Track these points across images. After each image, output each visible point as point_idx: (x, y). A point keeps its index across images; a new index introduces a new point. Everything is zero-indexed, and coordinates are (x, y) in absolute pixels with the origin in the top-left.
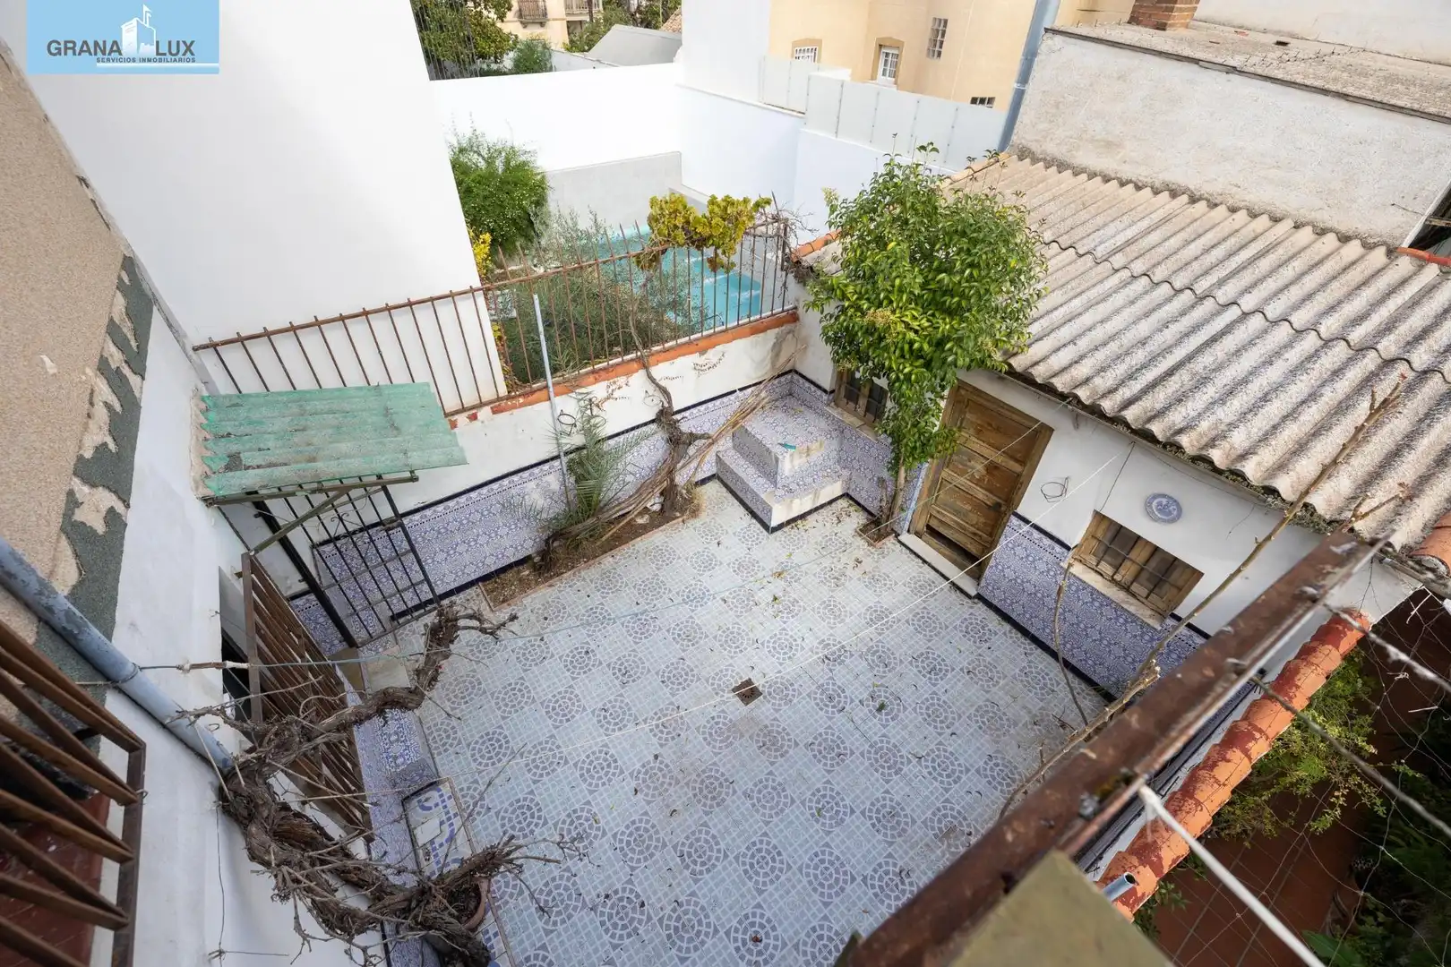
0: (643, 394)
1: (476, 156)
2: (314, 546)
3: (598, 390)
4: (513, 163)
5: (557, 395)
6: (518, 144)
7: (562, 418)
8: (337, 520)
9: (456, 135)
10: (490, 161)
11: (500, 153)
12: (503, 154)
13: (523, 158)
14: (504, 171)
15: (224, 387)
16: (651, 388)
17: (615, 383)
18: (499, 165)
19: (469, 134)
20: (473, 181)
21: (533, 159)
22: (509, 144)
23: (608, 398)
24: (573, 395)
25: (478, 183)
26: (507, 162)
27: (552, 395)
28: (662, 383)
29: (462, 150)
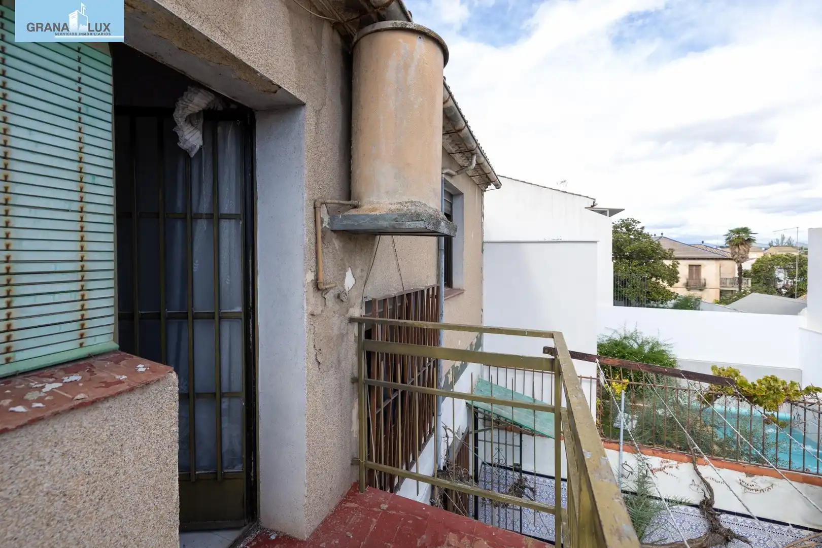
0: (691, 482)
1: (633, 342)
2: (483, 463)
3: (655, 461)
4: (656, 349)
5: (623, 450)
6: (661, 340)
7: (624, 466)
8: (497, 450)
9: (625, 330)
10: (641, 346)
11: (649, 343)
12: (651, 344)
13: (663, 348)
14: (649, 352)
15: (486, 378)
16: (698, 481)
17: (667, 462)
18: (647, 349)
19: (632, 330)
20: (627, 353)
21: (669, 349)
22: (655, 340)
23: (660, 470)
24: (636, 455)
25: (631, 354)
26: (652, 349)
27: (621, 448)
28: (708, 480)
29: (625, 338)
